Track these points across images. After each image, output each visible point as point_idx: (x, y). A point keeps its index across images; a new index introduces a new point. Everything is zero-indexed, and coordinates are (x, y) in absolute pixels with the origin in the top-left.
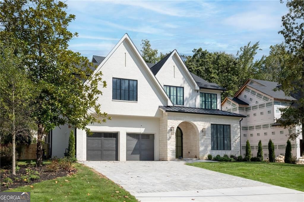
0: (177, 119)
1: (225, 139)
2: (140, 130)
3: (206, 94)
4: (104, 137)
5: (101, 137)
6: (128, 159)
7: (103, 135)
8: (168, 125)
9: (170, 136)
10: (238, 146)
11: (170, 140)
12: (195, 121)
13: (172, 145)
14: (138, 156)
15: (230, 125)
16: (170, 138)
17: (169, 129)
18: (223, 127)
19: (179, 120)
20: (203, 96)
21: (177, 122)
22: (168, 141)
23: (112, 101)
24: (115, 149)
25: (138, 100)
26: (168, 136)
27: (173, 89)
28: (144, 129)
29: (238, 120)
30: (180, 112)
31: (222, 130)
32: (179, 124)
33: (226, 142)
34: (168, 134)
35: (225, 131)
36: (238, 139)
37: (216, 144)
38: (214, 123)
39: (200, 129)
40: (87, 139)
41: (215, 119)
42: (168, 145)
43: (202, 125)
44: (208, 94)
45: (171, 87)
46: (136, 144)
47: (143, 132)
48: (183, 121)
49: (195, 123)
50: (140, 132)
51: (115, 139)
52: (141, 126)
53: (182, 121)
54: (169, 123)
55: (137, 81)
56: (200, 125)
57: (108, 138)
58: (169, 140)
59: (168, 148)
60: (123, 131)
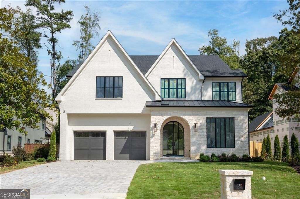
0: (162, 115)
1: (227, 134)
2: (129, 128)
3: (221, 84)
4: (92, 136)
5: (89, 136)
6: (116, 158)
7: (91, 134)
8: (151, 121)
9: (154, 133)
10: (246, 143)
11: (154, 137)
12: (185, 115)
13: (155, 143)
14: (128, 155)
15: (234, 118)
16: (154, 135)
17: (152, 125)
18: (224, 120)
19: (164, 115)
20: (217, 86)
21: (162, 117)
22: (151, 139)
23: (95, 100)
24: (103, 148)
25: (123, 97)
26: (151, 133)
27: (172, 81)
28: (133, 126)
29: (245, 112)
30: (163, 106)
31: (222, 124)
32: (165, 119)
33: (228, 138)
34: (151, 132)
35: (227, 125)
36: (245, 134)
37: (214, 141)
38: (211, 117)
39: (191, 125)
40: (75, 139)
41: (212, 112)
42: (151, 143)
43: (194, 120)
44: (224, 82)
45: (170, 80)
46: (126, 143)
47: (131, 130)
48: (170, 116)
49: (185, 118)
50: (128, 130)
51: (103, 138)
52: (130, 124)
53: (168, 117)
54: (153, 119)
55: (122, 77)
56: (192, 119)
57: (96, 137)
58: (152, 137)
59: (151, 146)
60: (110, 130)
